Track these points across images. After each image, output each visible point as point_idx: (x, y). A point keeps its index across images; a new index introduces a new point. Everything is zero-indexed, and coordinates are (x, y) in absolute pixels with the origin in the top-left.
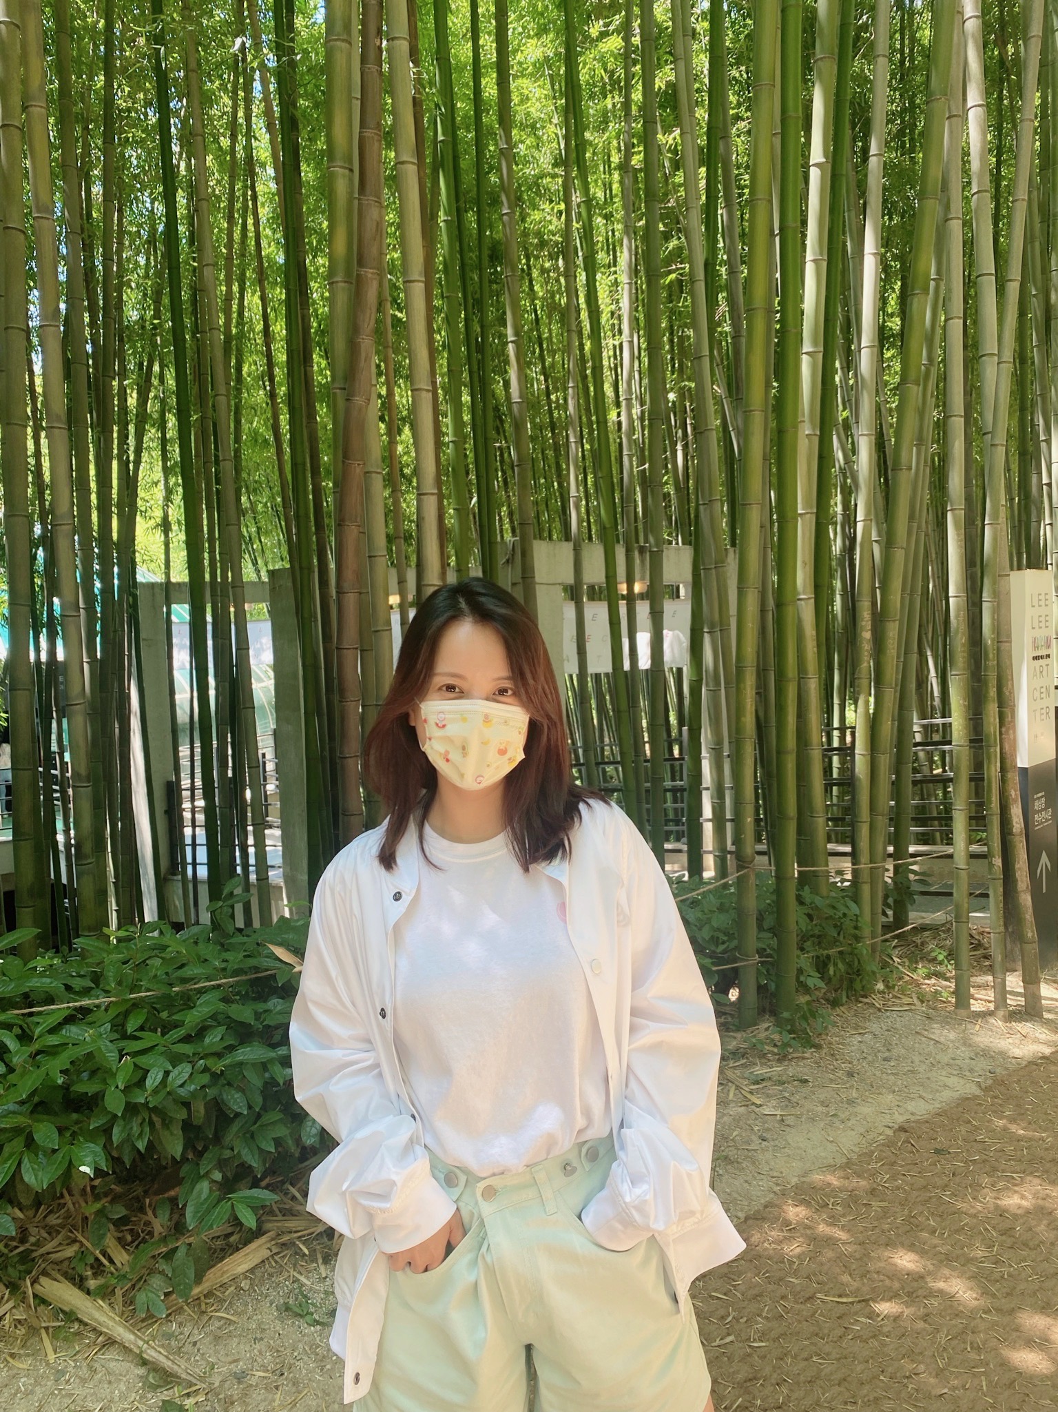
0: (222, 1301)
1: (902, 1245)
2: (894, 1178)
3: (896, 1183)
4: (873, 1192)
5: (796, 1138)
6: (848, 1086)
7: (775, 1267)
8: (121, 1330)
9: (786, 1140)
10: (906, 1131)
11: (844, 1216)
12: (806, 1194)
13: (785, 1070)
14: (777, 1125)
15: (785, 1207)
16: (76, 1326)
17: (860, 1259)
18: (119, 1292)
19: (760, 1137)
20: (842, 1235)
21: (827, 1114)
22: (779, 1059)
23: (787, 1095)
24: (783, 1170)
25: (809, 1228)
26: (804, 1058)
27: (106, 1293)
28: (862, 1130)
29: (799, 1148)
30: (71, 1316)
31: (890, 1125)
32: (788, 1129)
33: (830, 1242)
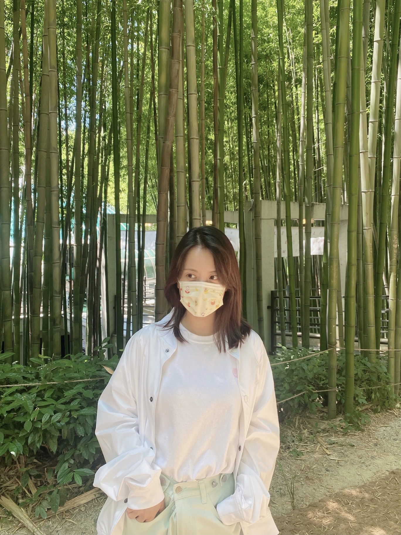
0: (72, 515)
1: (380, 526)
2: (384, 494)
3: (384, 497)
4: (372, 500)
5: (343, 471)
6: (373, 450)
7: (317, 529)
8: (28, 522)
9: (338, 472)
10: (394, 474)
11: (355, 509)
12: (340, 498)
13: (345, 440)
14: (335, 465)
15: (328, 503)
16: (11, 518)
17: (357, 530)
18: (31, 506)
19: (326, 469)
20: (351, 518)
21: (360, 462)
22: (343, 435)
23: (343, 451)
24: (333, 485)
25: (337, 513)
26: (355, 435)
27: (25, 506)
28: (375, 471)
29: (343, 476)
30: (10, 513)
31: (389, 470)
32: (340, 467)
33: (345, 520)
